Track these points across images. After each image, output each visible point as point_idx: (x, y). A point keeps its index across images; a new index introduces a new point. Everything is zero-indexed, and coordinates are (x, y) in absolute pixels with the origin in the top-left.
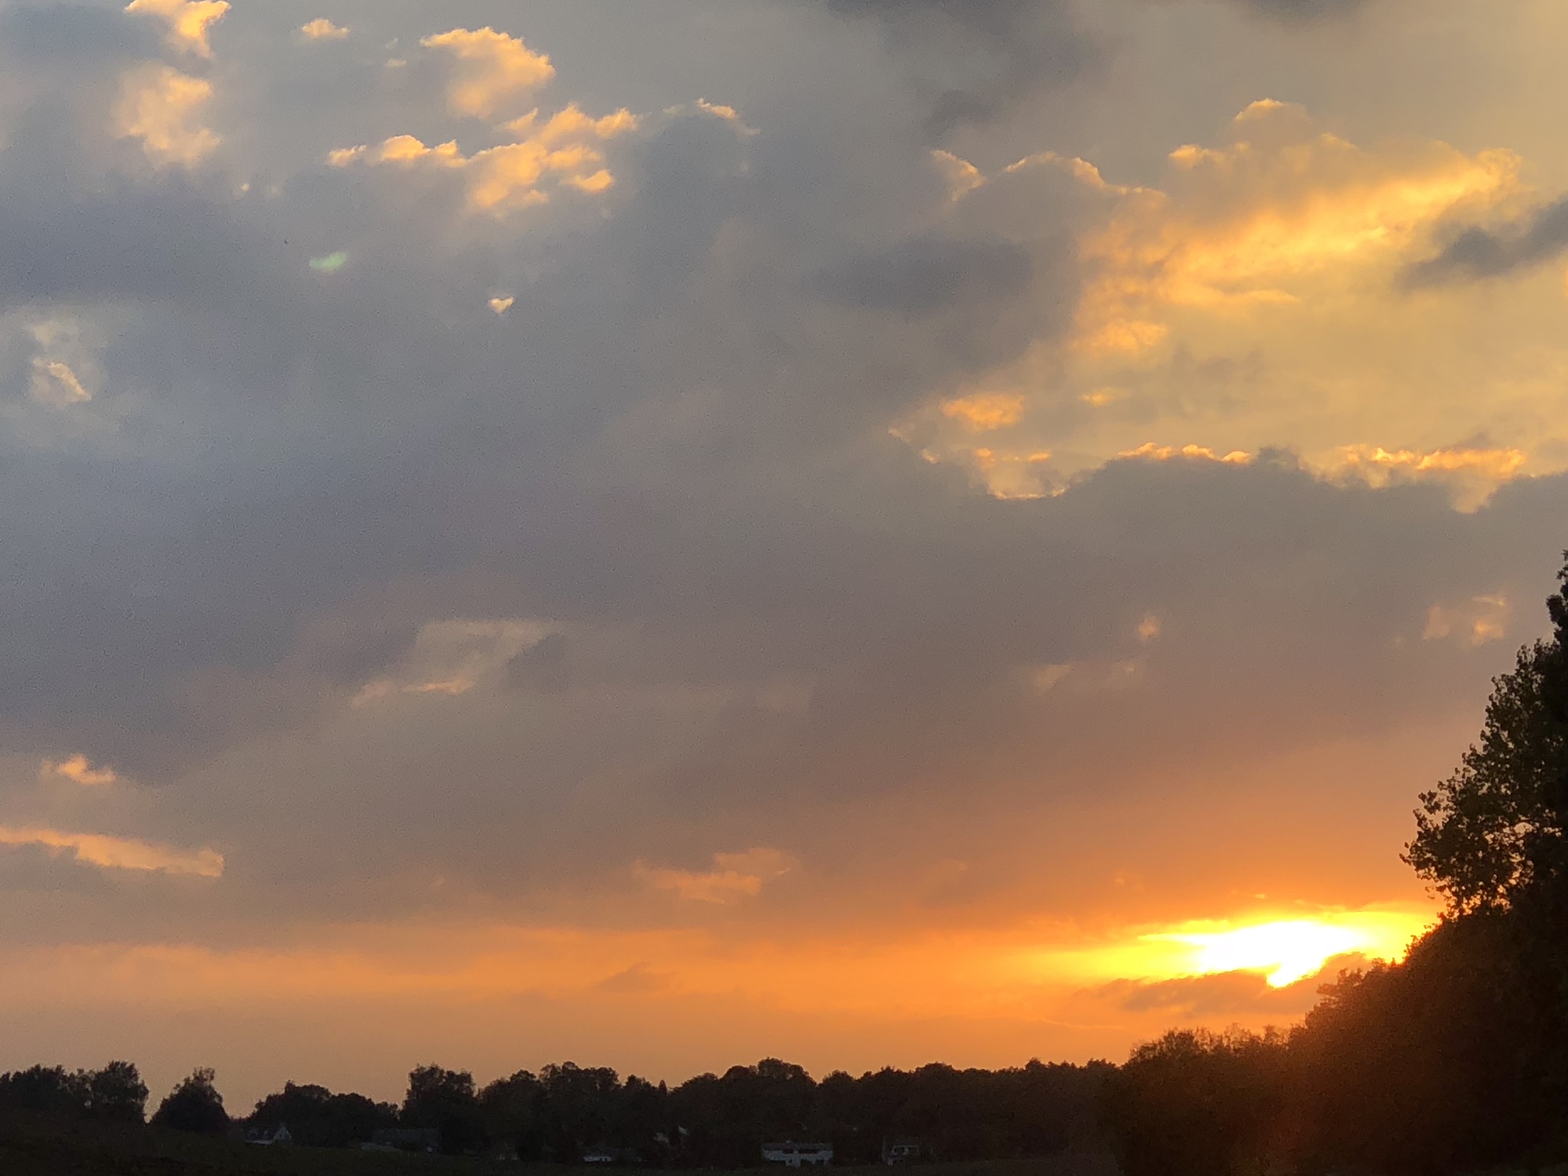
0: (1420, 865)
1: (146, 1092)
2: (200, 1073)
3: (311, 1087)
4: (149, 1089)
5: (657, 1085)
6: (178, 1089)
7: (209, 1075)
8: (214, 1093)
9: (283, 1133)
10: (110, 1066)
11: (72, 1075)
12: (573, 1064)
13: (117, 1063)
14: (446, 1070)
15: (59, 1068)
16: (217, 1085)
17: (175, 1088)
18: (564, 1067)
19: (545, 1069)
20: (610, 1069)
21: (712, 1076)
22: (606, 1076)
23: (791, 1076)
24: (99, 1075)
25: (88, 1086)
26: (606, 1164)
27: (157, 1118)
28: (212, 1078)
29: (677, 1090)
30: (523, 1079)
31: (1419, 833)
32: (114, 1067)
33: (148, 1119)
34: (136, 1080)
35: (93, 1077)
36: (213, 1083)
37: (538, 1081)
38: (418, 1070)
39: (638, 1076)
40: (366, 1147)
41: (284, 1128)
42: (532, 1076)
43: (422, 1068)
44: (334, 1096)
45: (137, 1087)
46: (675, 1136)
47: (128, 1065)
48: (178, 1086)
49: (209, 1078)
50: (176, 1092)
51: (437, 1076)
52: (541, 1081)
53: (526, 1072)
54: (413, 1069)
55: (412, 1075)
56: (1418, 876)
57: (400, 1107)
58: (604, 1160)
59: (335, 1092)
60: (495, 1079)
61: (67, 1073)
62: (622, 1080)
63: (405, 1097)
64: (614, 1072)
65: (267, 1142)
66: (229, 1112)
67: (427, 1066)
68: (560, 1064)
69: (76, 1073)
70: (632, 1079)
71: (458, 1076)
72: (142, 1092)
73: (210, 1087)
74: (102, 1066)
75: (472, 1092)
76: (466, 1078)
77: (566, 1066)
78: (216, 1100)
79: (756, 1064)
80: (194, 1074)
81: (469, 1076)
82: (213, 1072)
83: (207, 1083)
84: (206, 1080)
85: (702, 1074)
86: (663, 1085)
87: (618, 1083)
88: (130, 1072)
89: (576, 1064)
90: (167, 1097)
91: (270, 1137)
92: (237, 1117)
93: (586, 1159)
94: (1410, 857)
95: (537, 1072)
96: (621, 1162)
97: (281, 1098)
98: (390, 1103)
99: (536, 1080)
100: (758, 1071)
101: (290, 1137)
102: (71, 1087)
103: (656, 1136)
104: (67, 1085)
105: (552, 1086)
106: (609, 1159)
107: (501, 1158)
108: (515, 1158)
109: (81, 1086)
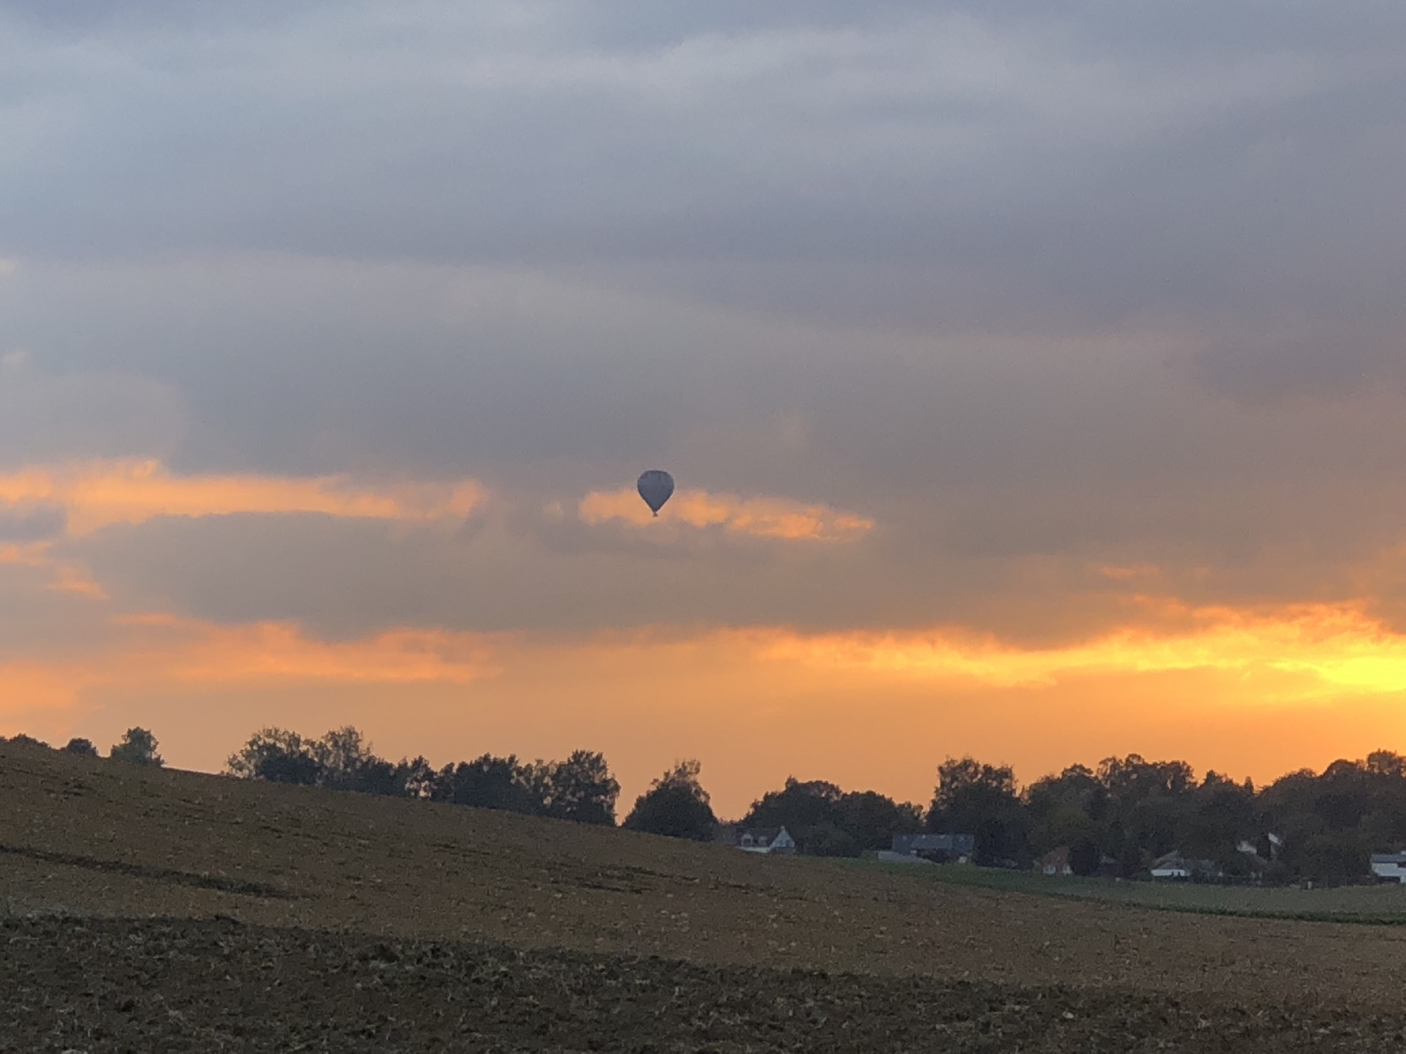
1: (617, 788)
2: (683, 764)
3: (818, 783)
4: (620, 784)
5: (1242, 783)
6: (657, 784)
7: (694, 767)
8: (699, 791)
9: (783, 838)
10: (574, 757)
11: (529, 766)
12: (1139, 757)
13: (583, 753)
14: (982, 764)
15: (512, 759)
16: (704, 780)
17: (653, 783)
18: (1127, 760)
19: (1103, 762)
20: (1184, 763)
21: (1311, 773)
22: (1178, 771)
24: (560, 768)
26: (1180, 879)
27: (632, 819)
28: (698, 771)
29: (1267, 789)
30: (1077, 778)
32: (577, 756)
33: (619, 821)
34: (605, 773)
35: (553, 770)
36: (699, 778)
37: (1096, 778)
38: (948, 763)
39: (1218, 771)
40: (883, 855)
41: (784, 832)
42: (1090, 771)
43: (953, 761)
44: (845, 795)
45: (606, 782)
46: (1264, 847)
47: (594, 756)
48: (656, 780)
49: (694, 771)
50: (653, 788)
51: (971, 769)
52: (1100, 777)
53: (1081, 767)
54: (942, 762)
55: (940, 769)
57: (927, 808)
58: (1176, 874)
59: (847, 790)
60: (1043, 775)
61: (522, 764)
62: (1199, 777)
63: (933, 797)
64: (1189, 767)
65: (764, 850)
66: (717, 814)
67: (959, 759)
68: (1122, 757)
69: (534, 764)
70: (1211, 775)
71: (996, 772)
72: (610, 788)
73: (695, 783)
74: (564, 757)
75: (1014, 791)
76: (1005, 774)
77: (1131, 759)
78: (703, 798)
79: (1365, 758)
80: (676, 767)
81: (1011, 770)
82: (699, 764)
83: (692, 778)
84: (690, 773)
85: (1297, 770)
86: (1249, 785)
87: (1193, 781)
88: (597, 763)
89: (1142, 756)
90: (644, 794)
91: (768, 843)
92: (727, 819)
93: (1156, 873)
95: (1094, 766)
96: (1197, 878)
97: (781, 796)
98: (914, 803)
99: (1093, 775)
100: (1367, 765)
101: (793, 844)
102: (528, 780)
103: (1241, 846)
104: (521, 779)
105: (1113, 784)
106: (1183, 873)
107: (1050, 870)
108: (1068, 871)
109: (539, 780)
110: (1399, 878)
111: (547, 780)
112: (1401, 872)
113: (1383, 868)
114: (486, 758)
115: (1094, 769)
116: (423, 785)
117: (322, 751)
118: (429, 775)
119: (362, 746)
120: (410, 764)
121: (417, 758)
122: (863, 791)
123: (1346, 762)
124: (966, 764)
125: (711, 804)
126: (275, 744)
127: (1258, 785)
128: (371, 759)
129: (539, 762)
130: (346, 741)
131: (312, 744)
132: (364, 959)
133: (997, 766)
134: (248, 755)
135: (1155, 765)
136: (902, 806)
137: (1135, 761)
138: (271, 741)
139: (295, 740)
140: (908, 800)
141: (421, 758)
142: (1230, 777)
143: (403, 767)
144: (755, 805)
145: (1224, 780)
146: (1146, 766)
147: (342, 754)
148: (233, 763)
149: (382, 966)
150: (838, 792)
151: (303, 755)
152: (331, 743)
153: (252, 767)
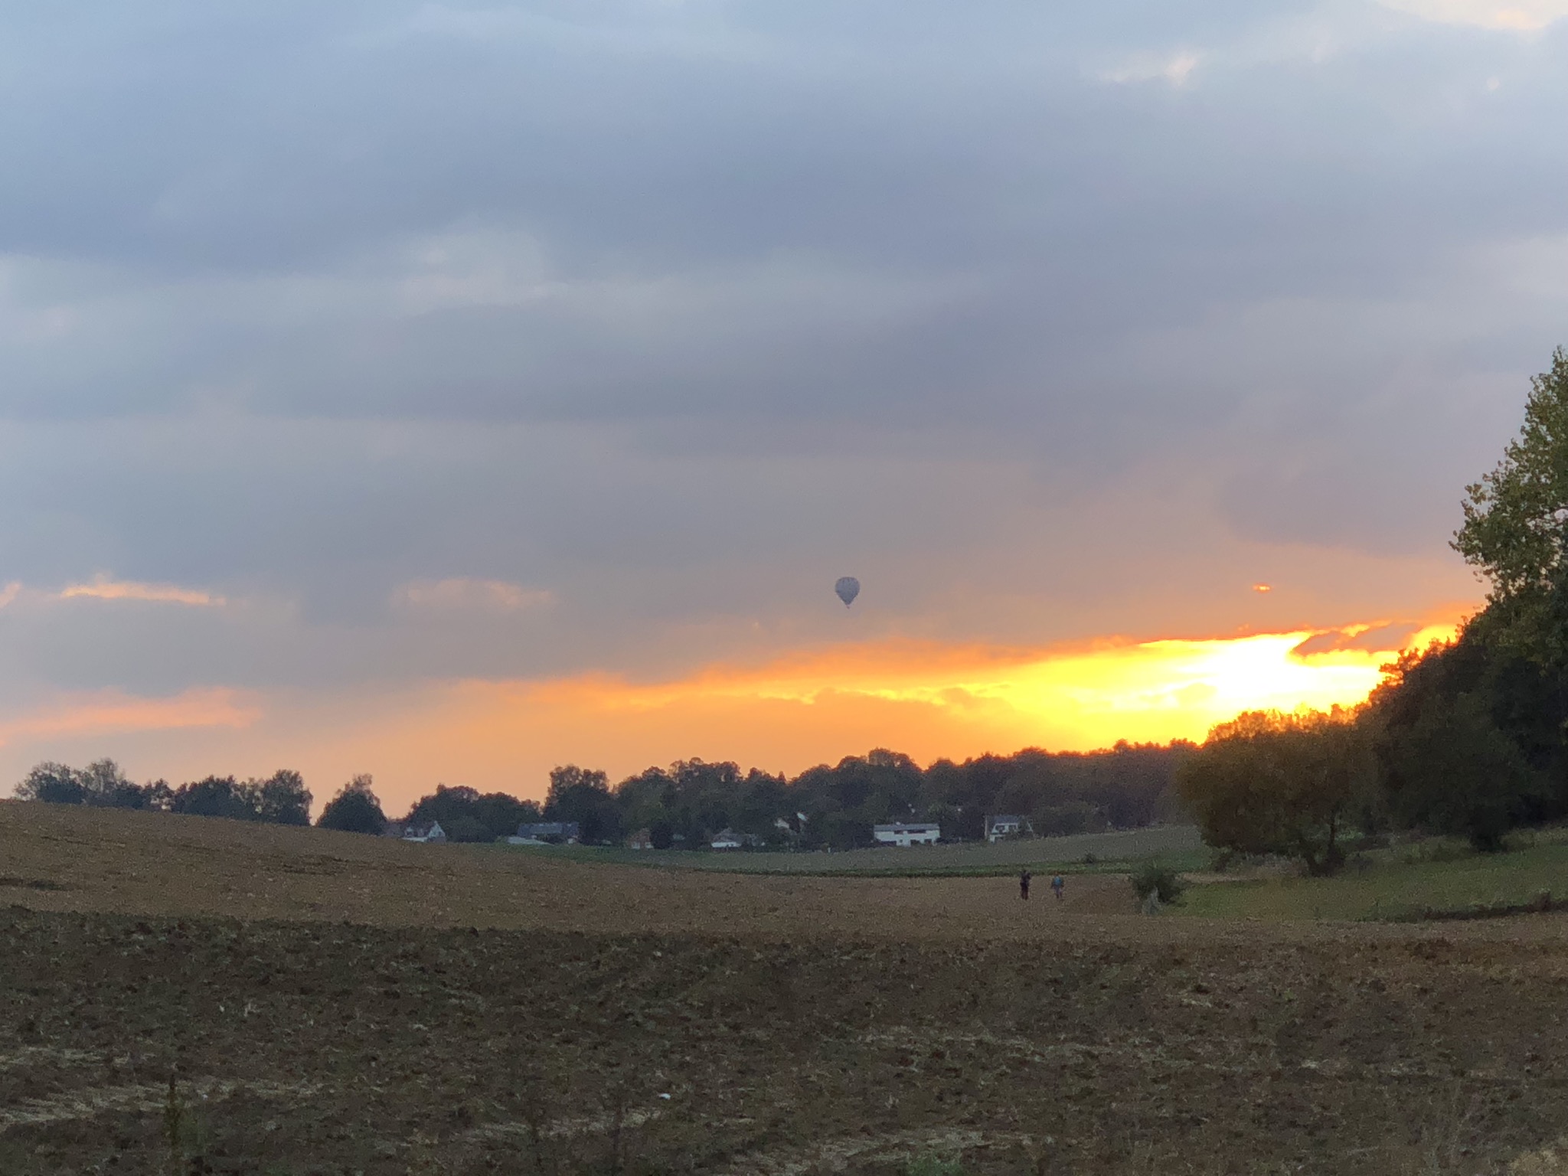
0: (1467, 552)
1: (311, 797)
2: (359, 778)
3: (461, 788)
4: (313, 794)
5: (776, 776)
6: (341, 794)
7: (367, 779)
8: (372, 797)
9: (436, 830)
10: (277, 775)
11: (243, 783)
12: (700, 760)
13: (284, 771)
14: (582, 769)
15: (230, 778)
16: (376, 789)
17: (337, 793)
18: (690, 762)
19: (673, 765)
20: (733, 763)
21: (827, 766)
22: (729, 769)
23: (898, 764)
24: (267, 783)
26: (732, 849)
27: (324, 822)
28: (370, 782)
29: (795, 780)
30: (654, 777)
31: (1467, 522)
32: (280, 776)
33: (313, 822)
34: (302, 787)
35: (262, 786)
36: (372, 787)
37: (668, 776)
38: (557, 769)
39: (759, 769)
40: (514, 840)
41: (437, 825)
42: (663, 771)
43: (561, 768)
44: (482, 796)
45: (302, 793)
46: (794, 823)
47: (293, 774)
48: (339, 790)
49: (367, 782)
50: (338, 797)
52: (671, 776)
53: (656, 769)
54: (553, 769)
55: (552, 774)
56: (1467, 561)
57: (543, 804)
58: (730, 846)
59: (482, 792)
60: (629, 776)
61: (239, 782)
62: (744, 773)
63: (547, 795)
64: (736, 766)
65: (422, 840)
66: (387, 814)
67: (565, 766)
68: (687, 760)
69: (247, 782)
70: (753, 772)
71: (593, 774)
72: (305, 798)
73: (369, 791)
74: (269, 775)
75: (607, 788)
76: (600, 776)
77: (693, 761)
78: (375, 803)
79: (866, 754)
80: (354, 780)
81: (604, 773)
82: (371, 777)
83: (365, 788)
84: (365, 784)
85: (817, 765)
86: (782, 777)
87: (740, 776)
88: (295, 779)
89: (702, 759)
90: (330, 801)
91: (426, 834)
92: (394, 817)
93: (715, 845)
94: (1458, 544)
95: (666, 768)
96: (746, 847)
97: (434, 799)
98: (533, 800)
99: (666, 774)
100: (868, 759)
101: (443, 834)
102: (243, 793)
103: (777, 822)
104: (239, 793)
105: (680, 780)
106: (735, 845)
107: (636, 846)
108: (649, 846)
109: (251, 794)
110: (895, 842)
111: (258, 794)
112: (896, 838)
113: (883, 835)
114: (211, 779)
115: (666, 770)
116: (164, 800)
117: (87, 779)
118: (169, 793)
119: (117, 774)
120: (154, 786)
121: (158, 780)
122: (494, 792)
123: (852, 758)
124: (570, 769)
125: (382, 807)
126: (50, 775)
127: (789, 778)
128: (124, 783)
129: (251, 780)
130: (105, 770)
131: (79, 773)
132: (129, 933)
133: (593, 770)
134: (31, 783)
135: (712, 764)
136: (524, 803)
137: (696, 763)
138: (47, 772)
139: (66, 771)
140: (528, 798)
141: (161, 781)
142: (767, 772)
143: (149, 787)
144: (414, 806)
145: (763, 774)
146: (704, 766)
147: (102, 780)
148: (19, 790)
149: (142, 938)
150: (476, 794)
151: (73, 782)
152: (94, 772)
153: (34, 793)
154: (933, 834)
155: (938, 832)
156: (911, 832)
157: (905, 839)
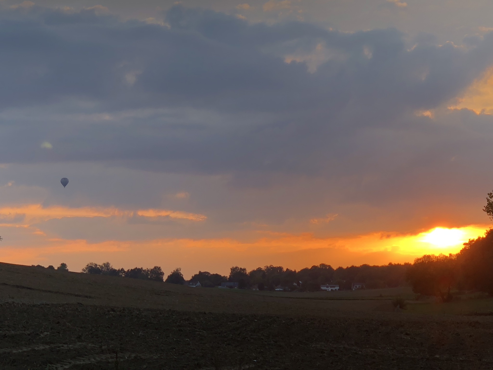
0: (488, 212)
1: (164, 274)
2: (177, 269)
3: (206, 272)
4: (164, 273)
5: (294, 271)
6: (172, 273)
8: (181, 274)
9: (199, 284)
10: (154, 267)
11: (145, 269)
12: (272, 266)
13: (156, 267)
14: (240, 268)
15: (142, 268)
16: (182, 272)
17: (171, 273)
18: (270, 266)
19: (265, 267)
20: (282, 267)
21: (308, 268)
22: (280, 268)
23: (328, 268)
24: (152, 269)
25: (149, 273)
26: (281, 291)
27: (167, 280)
28: (180, 270)
29: (299, 272)
30: (259, 270)
31: (488, 203)
32: (155, 268)
33: (164, 281)
34: (161, 271)
35: (150, 270)
38: (232, 267)
39: (289, 268)
40: (220, 287)
41: (199, 282)
42: (262, 269)
43: (234, 267)
44: (211, 274)
45: (161, 272)
46: (298, 284)
47: (159, 267)
48: (172, 272)
50: (171, 274)
51: (237, 269)
52: (264, 270)
53: (260, 268)
54: (231, 267)
55: (231, 269)
56: (488, 215)
57: (228, 277)
58: (280, 290)
60: (252, 270)
62: (285, 270)
63: (230, 275)
64: (283, 268)
65: (194, 286)
66: (185, 279)
68: (269, 266)
69: (146, 269)
70: (287, 269)
72: (162, 274)
73: (180, 272)
74: (152, 267)
75: (246, 273)
76: (245, 270)
78: (182, 276)
79: (319, 265)
80: (176, 269)
81: (246, 269)
82: (181, 269)
84: (179, 271)
85: (305, 268)
87: (283, 270)
88: (159, 268)
90: (169, 275)
91: (195, 285)
92: (187, 280)
93: (276, 290)
94: (485, 210)
95: (263, 268)
96: (285, 291)
97: (198, 275)
98: (226, 276)
100: (319, 266)
101: (200, 285)
102: (145, 273)
103: (294, 284)
105: (267, 271)
106: (282, 290)
107: (254, 289)
108: (258, 289)
109: (147, 272)
110: (327, 290)
112: (327, 289)
113: (323, 288)
114: (136, 268)
116: (123, 274)
117: (102, 267)
118: (124, 272)
119: (110, 266)
120: (120, 270)
121: (122, 268)
122: (215, 273)
123: (315, 266)
124: (236, 268)
125: (183, 277)
126: (92, 266)
127: (297, 271)
128: (112, 269)
130: (107, 265)
131: (100, 266)
132: (109, 311)
133: (243, 268)
134: (86, 268)
135: (276, 267)
136: (223, 277)
138: (91, 265)
139: (96, 265)
140: (224, 275)
141: (123, 268)
142: (291, 269)
143: (119, 270)
144: (192, 277)
145: (290, 270)
146: (274, 267)
147: (106, 268)
148: (83, 270)
149: (112, 313)
150: (210, 274)
151: (98, 268)
152: (104, 265)
153: (87, 271)
154: (337, 288)
155: (339, 287)
156: (331, 287)
157: (330, 289)
